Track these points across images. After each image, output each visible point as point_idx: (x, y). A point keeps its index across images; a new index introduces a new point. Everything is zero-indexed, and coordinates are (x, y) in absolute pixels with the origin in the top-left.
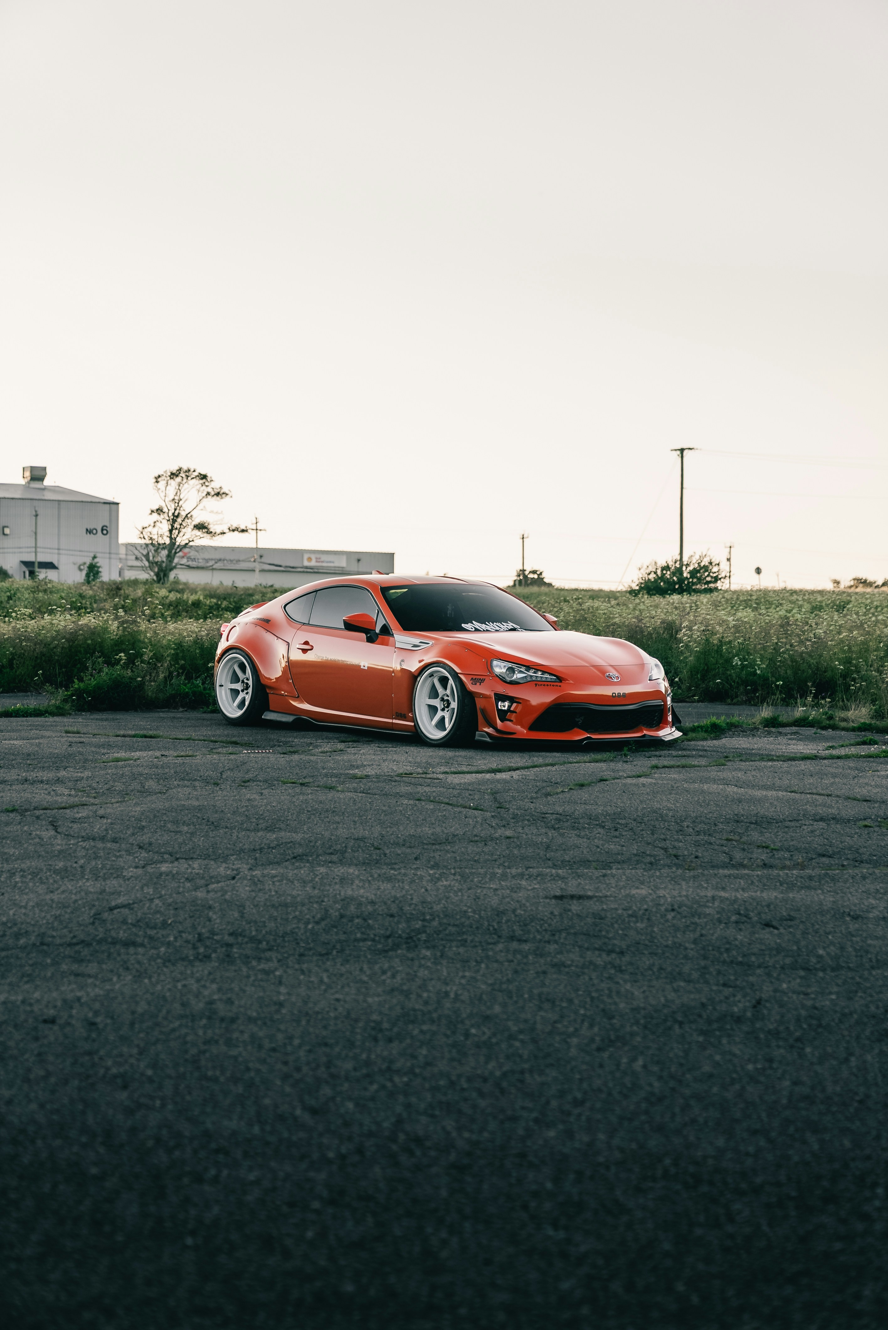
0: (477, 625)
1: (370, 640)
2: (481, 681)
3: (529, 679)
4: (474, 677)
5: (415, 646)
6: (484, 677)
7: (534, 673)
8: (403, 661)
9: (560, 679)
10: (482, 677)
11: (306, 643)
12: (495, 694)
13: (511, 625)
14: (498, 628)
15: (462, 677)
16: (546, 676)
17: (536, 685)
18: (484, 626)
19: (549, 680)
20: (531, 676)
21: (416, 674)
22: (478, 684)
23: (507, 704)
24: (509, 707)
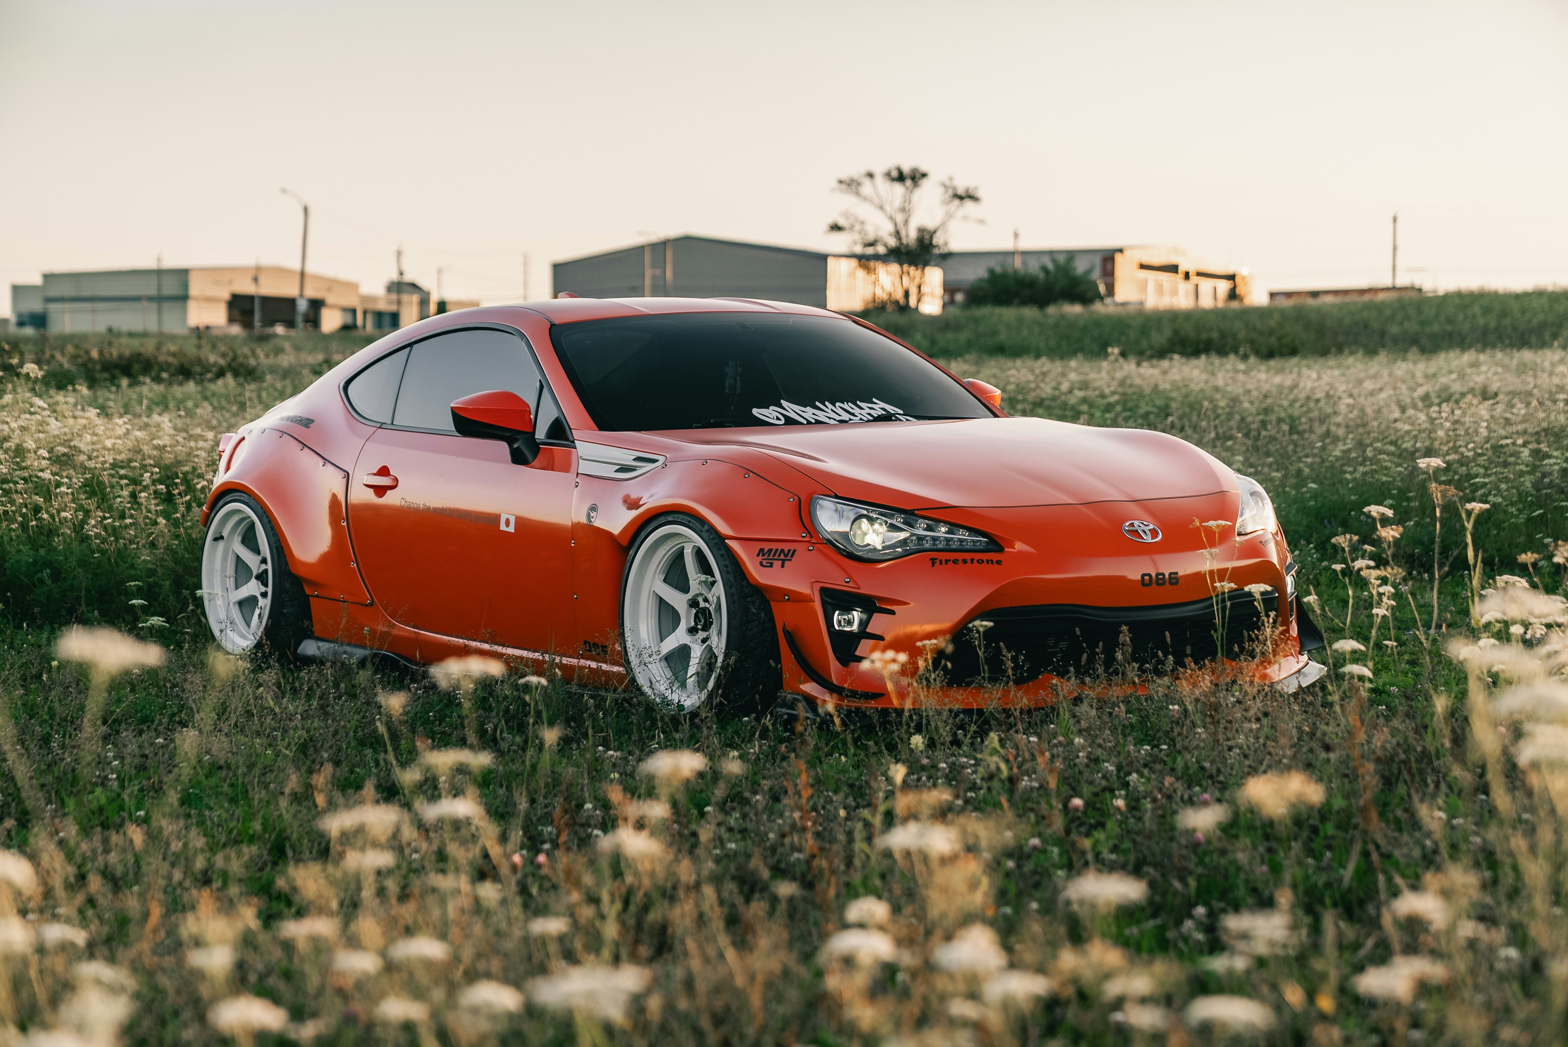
0: (792, 409)
1: (518, 458)
2: (786, 557)
3: (911, 546)
4: (767, 546)
5: (624, 469)
6: (792, 546)
7: (929, 528)
8: (593, 508)
9: (995, 545)
10: (786, 547)
11: (384, 471)
12: (824, 592)
13: (879, 407)
14: (846, 416)
15: (733, 544)
16: (962, 535)
17: (933, 561)
18: (809, 413)
19: (969, 546)
20: (921, 538)
21: (624, 542)
22: (777, 564)
23: (856, 615)
24: (864, 624)
